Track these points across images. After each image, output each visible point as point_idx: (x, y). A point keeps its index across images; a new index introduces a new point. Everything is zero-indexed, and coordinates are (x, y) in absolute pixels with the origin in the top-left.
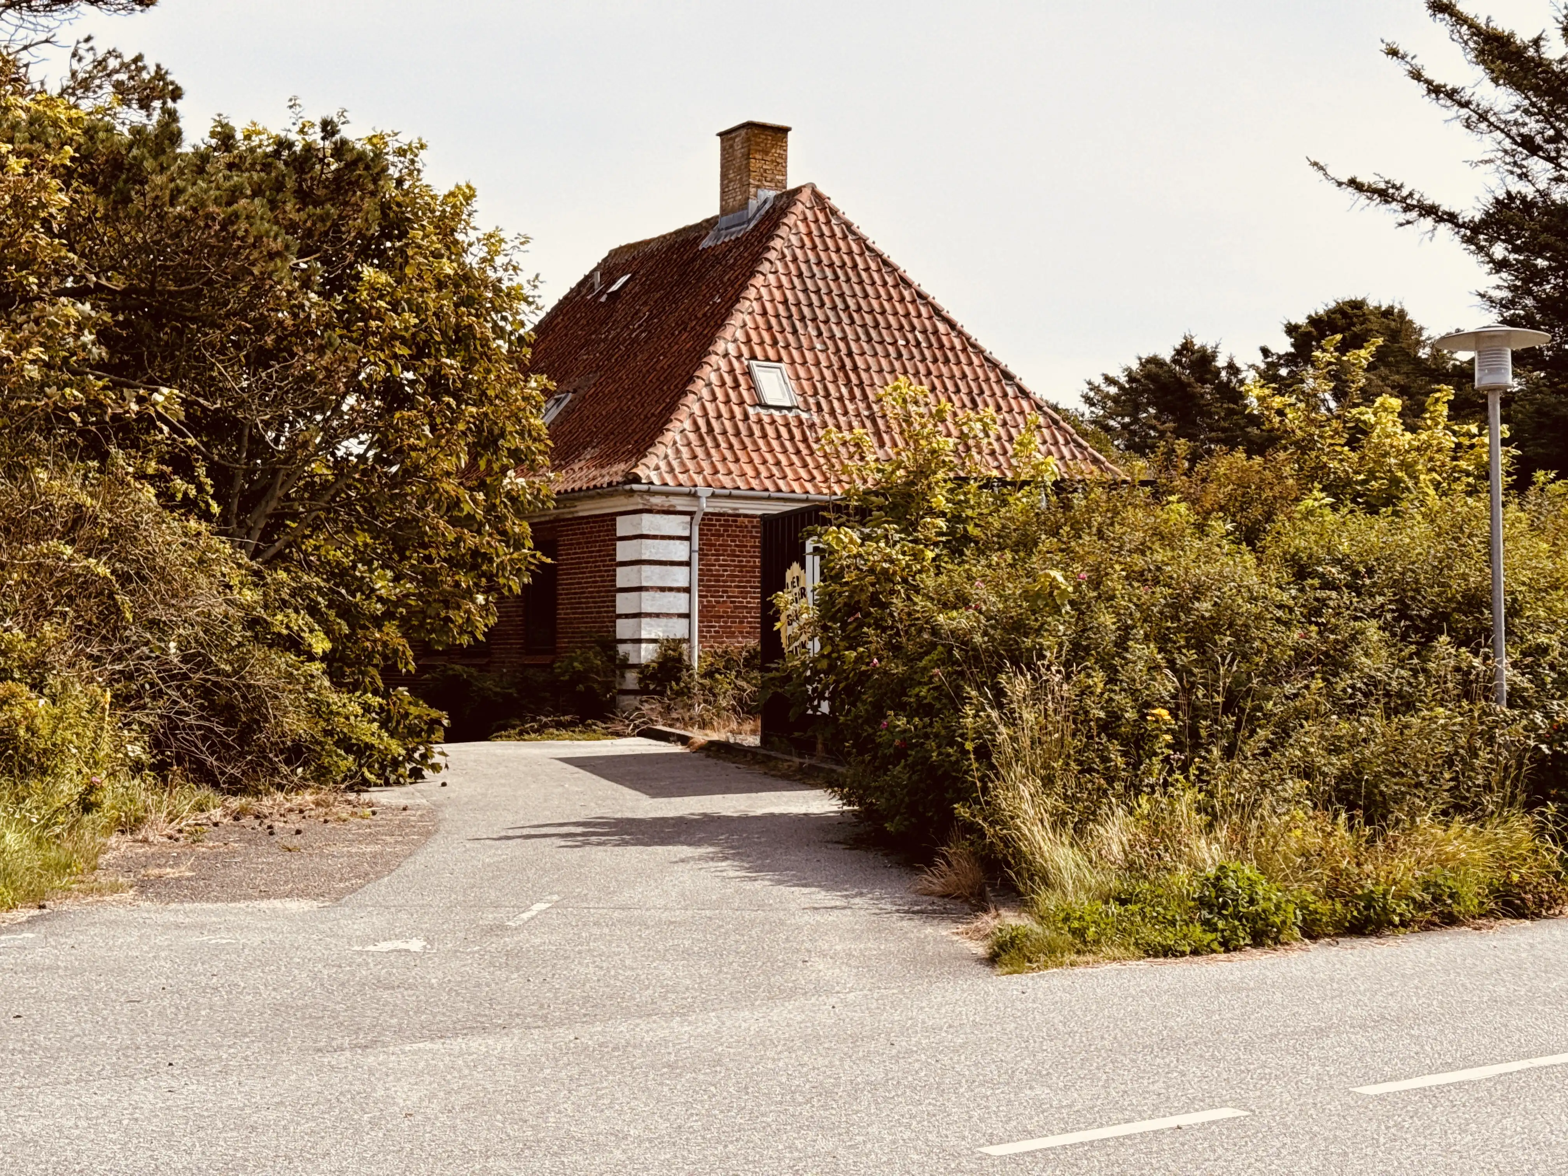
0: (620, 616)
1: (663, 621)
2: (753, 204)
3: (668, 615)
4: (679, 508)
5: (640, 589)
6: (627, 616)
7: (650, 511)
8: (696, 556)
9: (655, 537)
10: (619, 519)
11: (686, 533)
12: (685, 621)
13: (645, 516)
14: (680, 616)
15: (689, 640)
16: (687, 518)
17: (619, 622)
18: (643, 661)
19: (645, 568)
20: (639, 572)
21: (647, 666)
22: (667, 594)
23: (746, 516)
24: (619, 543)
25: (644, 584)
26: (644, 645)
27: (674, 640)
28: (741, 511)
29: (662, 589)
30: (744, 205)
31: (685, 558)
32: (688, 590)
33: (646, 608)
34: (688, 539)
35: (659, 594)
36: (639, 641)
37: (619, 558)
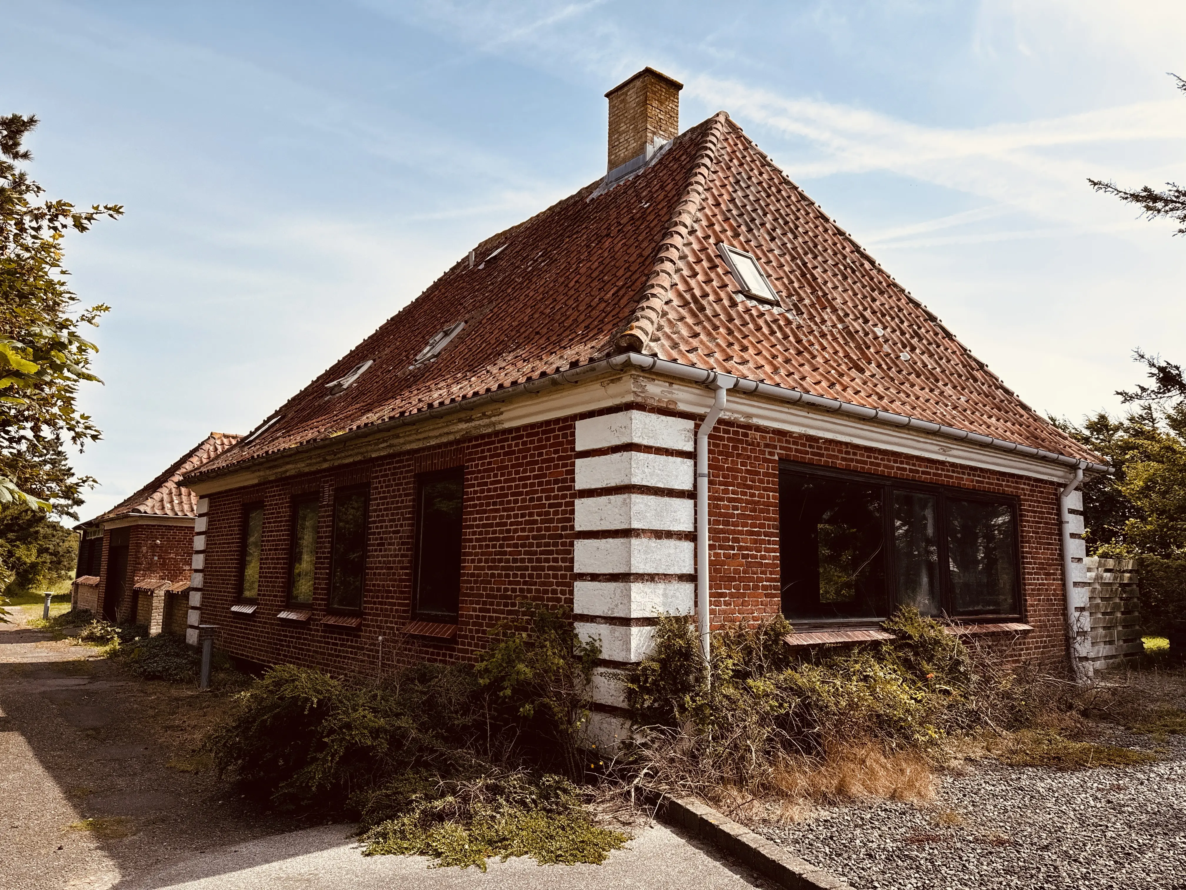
0: (581, 577)
1: (661, 587)
2: (650, 150)
3: (666, 577)
4: (682, 407)
5: (627, 533)
6: (594, 577)
7: (641, 407)
8: (704, 483)
9: (648, 449)
10: (579, 424)
11: (689, 447)
12: (689, 587)
13: (636, 414)
14: (682, 578)
15: (695, 619)
16: (690, 424)
17: (578, 585)
18: (633, 658)
19: (637, 499)
20: (627, 505)
21: (638, 664)
22: (665, 542)
23: (758, 428)
24: (579, 462)
25: (635, 525)
26: (635, 630)
27: (677, 619)
28: (755, 421)
29: (659, 534)
30: (642, 148)
31: (687, 485)
32: (692, 537)
33: (638, 566)
34: (692, 455)
35: (654, 543)
36: (626, 622)
37: (579, 485)
